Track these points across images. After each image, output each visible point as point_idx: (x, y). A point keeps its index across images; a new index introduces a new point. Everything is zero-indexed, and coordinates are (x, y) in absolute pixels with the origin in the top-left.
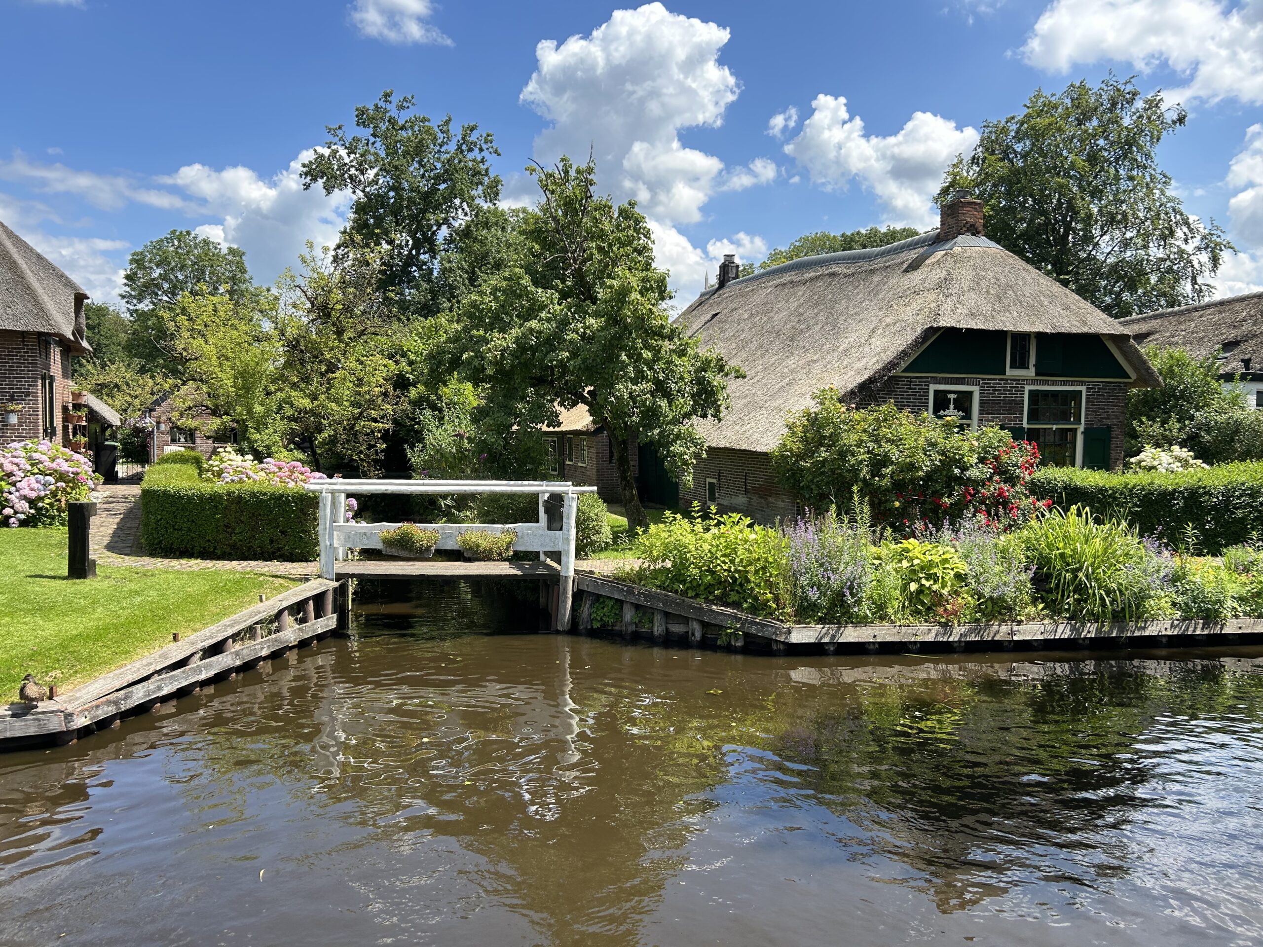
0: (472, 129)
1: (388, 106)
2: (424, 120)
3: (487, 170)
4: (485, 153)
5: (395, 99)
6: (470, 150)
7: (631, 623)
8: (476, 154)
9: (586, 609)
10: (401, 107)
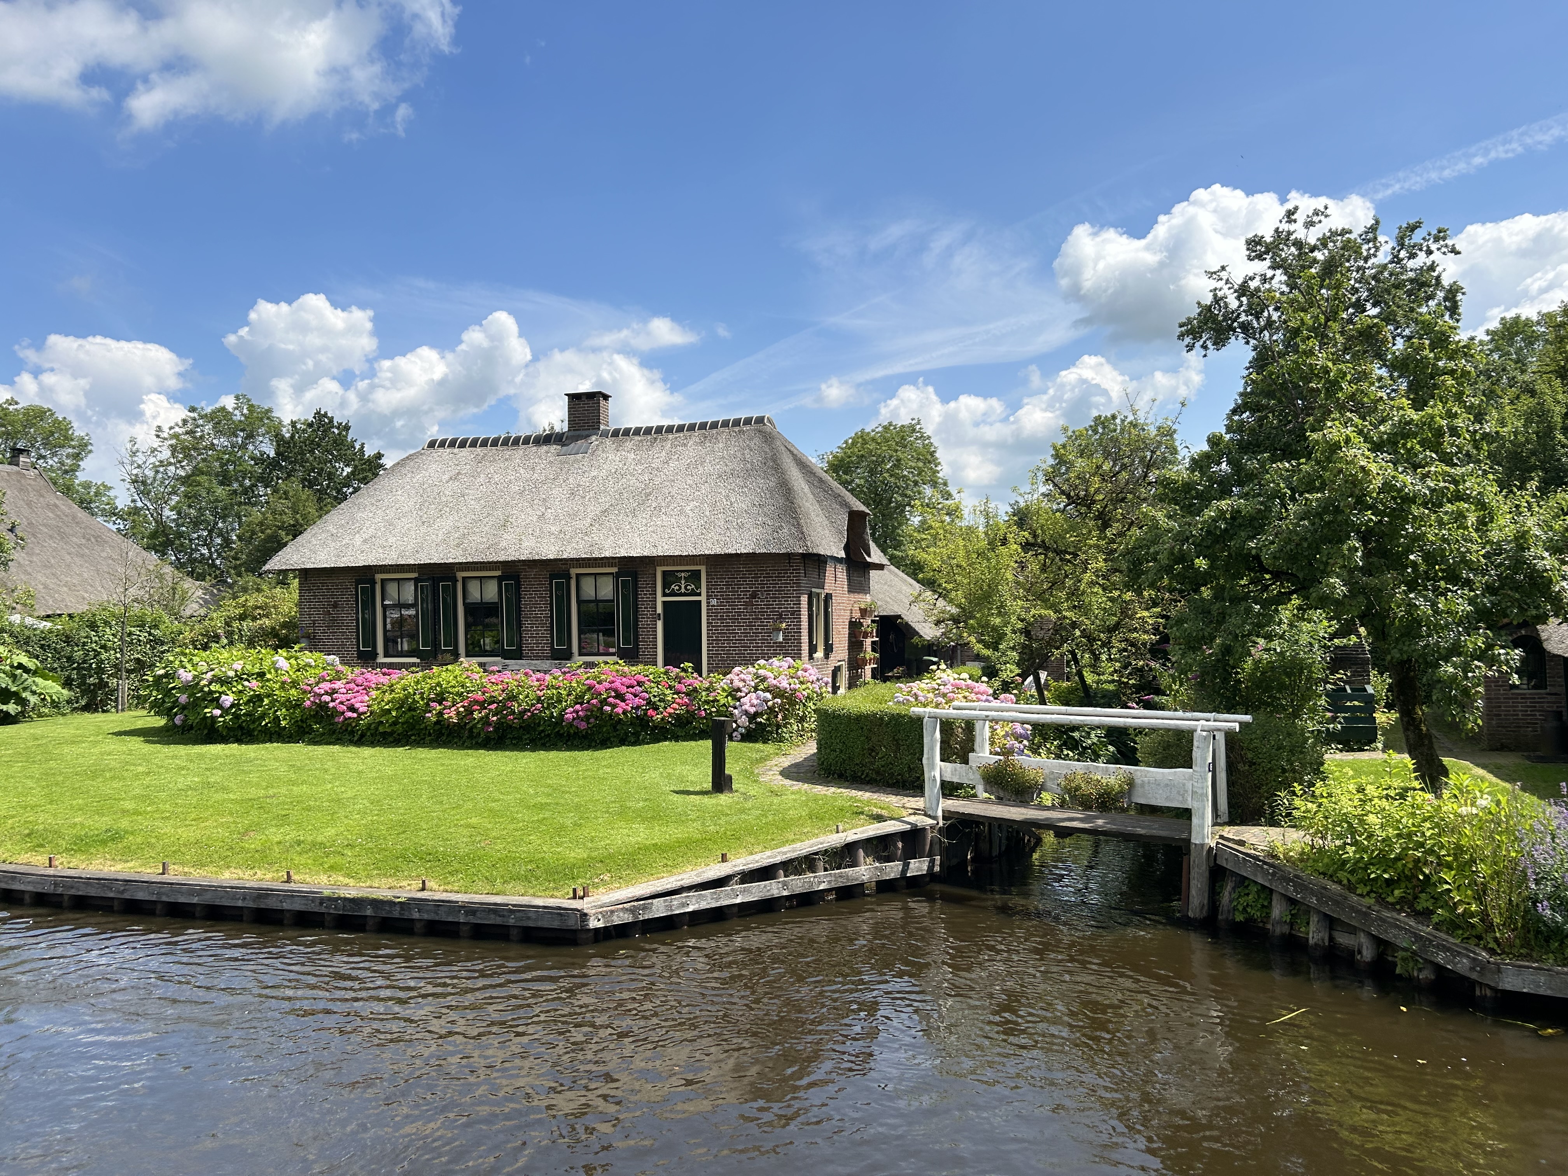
0: (1412, 228)
1: (1292, 227)
2: (1344, 232)
3: (1438, 278)
4: (1436, 256)
5: (1300, 217)
6: (1412, 256)
7: (1280, 922)
8: (1421, 259)
9: (1227, 894)
10: (1309, 224)
